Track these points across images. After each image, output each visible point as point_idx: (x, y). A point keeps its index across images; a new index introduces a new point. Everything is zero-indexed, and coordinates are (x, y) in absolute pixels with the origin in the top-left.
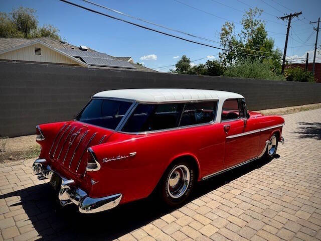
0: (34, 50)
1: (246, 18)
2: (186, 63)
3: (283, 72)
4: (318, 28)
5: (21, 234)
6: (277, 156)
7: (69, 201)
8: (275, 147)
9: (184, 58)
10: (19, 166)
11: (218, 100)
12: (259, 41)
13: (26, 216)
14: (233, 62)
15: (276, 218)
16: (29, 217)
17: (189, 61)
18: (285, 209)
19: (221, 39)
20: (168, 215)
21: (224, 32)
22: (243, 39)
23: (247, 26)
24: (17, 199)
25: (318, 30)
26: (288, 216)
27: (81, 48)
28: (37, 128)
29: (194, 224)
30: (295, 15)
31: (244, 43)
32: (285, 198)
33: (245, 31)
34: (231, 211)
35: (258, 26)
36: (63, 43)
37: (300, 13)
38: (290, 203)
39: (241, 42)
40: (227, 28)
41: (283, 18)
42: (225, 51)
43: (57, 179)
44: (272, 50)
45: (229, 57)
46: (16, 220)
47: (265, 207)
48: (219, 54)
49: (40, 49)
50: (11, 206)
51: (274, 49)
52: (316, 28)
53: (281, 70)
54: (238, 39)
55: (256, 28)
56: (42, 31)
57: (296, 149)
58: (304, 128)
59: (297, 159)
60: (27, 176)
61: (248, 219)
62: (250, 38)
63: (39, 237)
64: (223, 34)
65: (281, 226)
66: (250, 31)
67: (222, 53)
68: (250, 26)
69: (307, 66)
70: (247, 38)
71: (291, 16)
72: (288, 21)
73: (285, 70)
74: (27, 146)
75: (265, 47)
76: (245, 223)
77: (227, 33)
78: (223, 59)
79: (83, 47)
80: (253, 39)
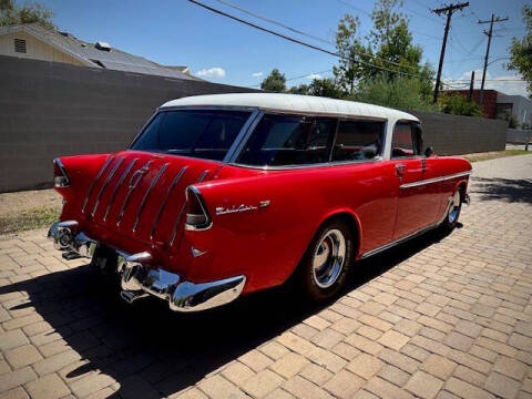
0: (13, 42)
1: (379, 9)
2: (279, 82)
3: (435, 101)
4: (491, 31)
5: (45, 358)
6: (460, 226)
7: (142, 292)
8: (457, 209)
9: (275, 74)
10: (12, 242)
11: (386, 120)
12: (399, 49)
13: (48, 327)
14: (356, 82)
15: (496, 317)
16: (53, 327)
17: (282, 79)
18: (505, 303)
19: (338, 42)
20: (314, 316)
21: (341, 31)
22: (373, 44)
23: (379, 24)
24: (22, 297)
25: (490, 36)
26: (515, 314)
27: (98, 47)
28: (56, 164)
29: (364, 331)
30: (458, 7)
31: (375, 52)
32: (497, 287)
33: (377, 32)
34: (419, 309)
35: (398, 24)
36: (66, 35)
37: (467, 4)
38: (509, 293)
39: (369, 49)
40: (347, 25)
41: (438, 11)
42: (343, 65)
43: (106, 255)
44: (419, 64)
45: (350, 75)
46: (30, 334)
47: (473, 301)
48: (335, 68)
49: (23, 42)
50: (12, 309)
51: (422, 63)
52: (488, 31)
53: (432, 98)
54: (365, 44)
55: (393, 27)
56: (23, 14)
57: (483, 215)
58: (481, 186)
59: (491, 229)
60: (32, 257)
61: (453, 320)
62: (385, 43)
63: (83, 363)
64: (340, 35)
65: (509, 329)
66: (385, 32)
67: (338, 67)
68: (385, 22)
69: (471, 94)
70: (379, 43)
71: (451, 9)
72: (446, 18)
73: (439, 99)
74: (15, 209)
75: (408, 59)
76: (450, 328)
77: (347, 34)
78: (340, 77)
79: (103, 45)
80: (390, 45)
